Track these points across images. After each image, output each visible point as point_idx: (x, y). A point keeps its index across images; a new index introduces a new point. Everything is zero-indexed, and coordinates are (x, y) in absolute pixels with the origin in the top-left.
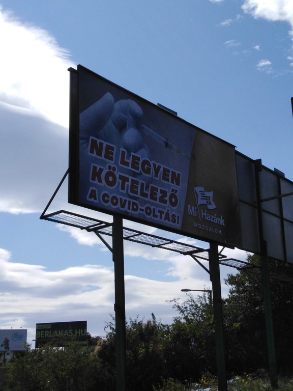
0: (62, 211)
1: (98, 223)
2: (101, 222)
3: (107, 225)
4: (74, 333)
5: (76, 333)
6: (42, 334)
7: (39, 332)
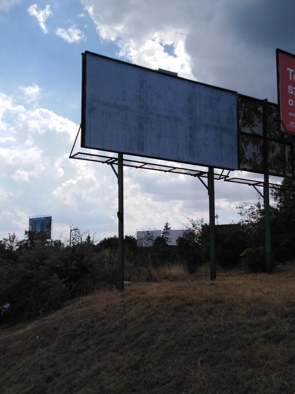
0: (79, 153)
1: (109, 158)
2: (112, 158)
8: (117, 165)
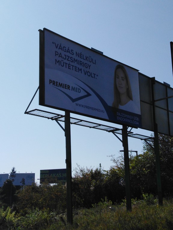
0: (36, 110)
1: (57, 115)
2: (59, 115)
3: (62, 116)
4: (62, 175)
5: (63, 175)
6: (43, 176)
7: (42, 175)
8: (64, 123)
